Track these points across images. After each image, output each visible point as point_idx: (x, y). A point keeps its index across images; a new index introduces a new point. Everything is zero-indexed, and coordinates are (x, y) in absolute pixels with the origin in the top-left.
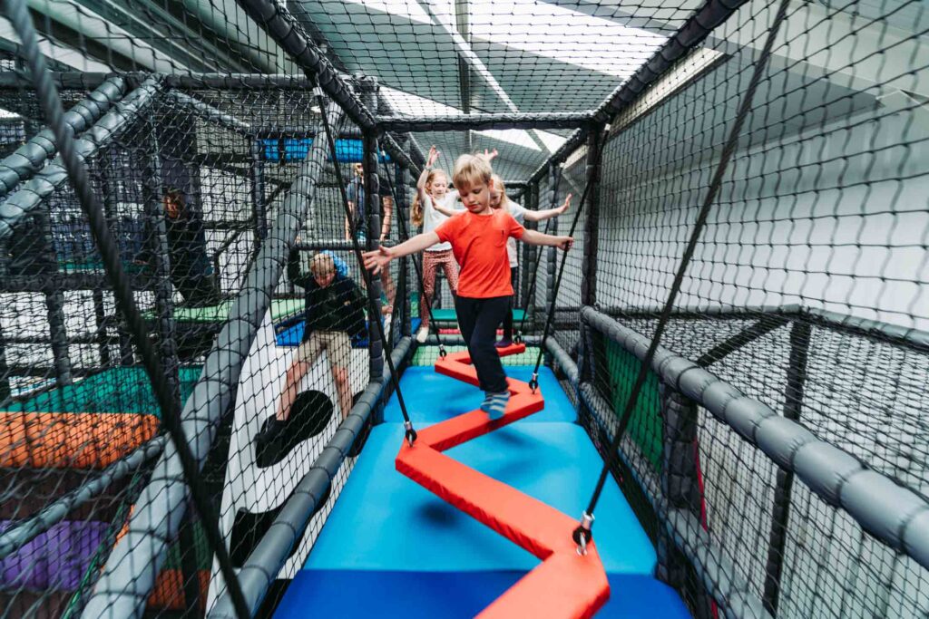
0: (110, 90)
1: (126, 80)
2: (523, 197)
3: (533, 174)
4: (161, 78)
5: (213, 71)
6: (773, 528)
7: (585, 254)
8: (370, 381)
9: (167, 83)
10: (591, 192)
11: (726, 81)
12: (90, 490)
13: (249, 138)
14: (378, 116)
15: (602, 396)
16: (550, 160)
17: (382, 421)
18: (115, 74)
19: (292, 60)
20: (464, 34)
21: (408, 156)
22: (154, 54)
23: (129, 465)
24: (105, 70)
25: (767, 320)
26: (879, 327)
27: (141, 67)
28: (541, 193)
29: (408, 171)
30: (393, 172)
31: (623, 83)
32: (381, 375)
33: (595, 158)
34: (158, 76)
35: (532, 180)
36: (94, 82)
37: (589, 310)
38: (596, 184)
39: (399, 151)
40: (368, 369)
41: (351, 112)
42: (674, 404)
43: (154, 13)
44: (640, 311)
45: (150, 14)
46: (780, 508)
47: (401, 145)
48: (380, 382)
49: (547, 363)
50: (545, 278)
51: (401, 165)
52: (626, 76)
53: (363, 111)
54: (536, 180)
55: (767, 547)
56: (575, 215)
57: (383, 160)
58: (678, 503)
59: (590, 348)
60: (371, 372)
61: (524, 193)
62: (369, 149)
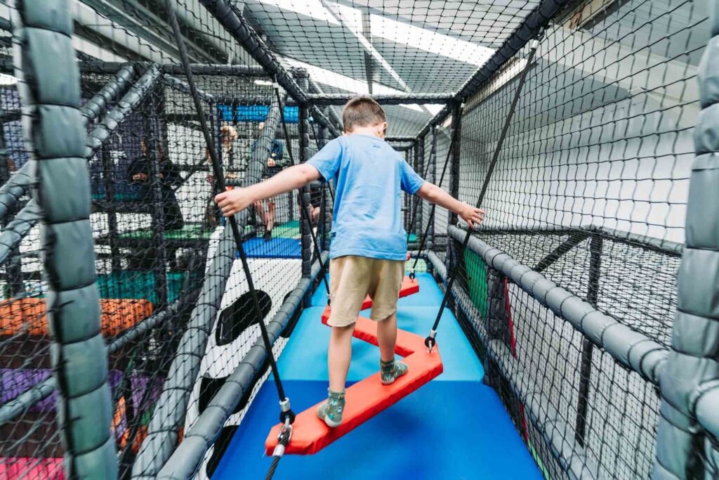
0: (125, 75)
1: (135, 68)
2: (413, 148)
3: (420, 132)
4: (160, 67)
5: (195, 62)
6: (582, 381)
7: (450, 190)
8: (302, 277)
9: (163, 70)
10: (454, 147)
11: (536, 75)
12: (116, 345)
13: (210, 104)
14: (310, 95)
15: (461, 286)
16: (430, 123)
17: (310, 306)
18: (129, 64)
19: (240, 45)
20: (369, 38)
21: (327, 118)
22: (139, 40)
23: (128, 338)
24: (121, 60)
25: (577, 235)
26: (647, 240)
27: (144, 59)
28: (425, 146)
29: (327, 130)
30: (316, 130)
31: (478, 69)
32: (310, 273)
33: (456, 125)
34: (158, 66)
35: (420, 136)
36: (114, 68)
37: (453, 228)
38: (456, 142)
39: (321, 116)
40: (301, 269)
41: (291, 91)
42: (491, 277)
43: (140, 11)
44: (487, 229)
45: (138, 13)
46: (585, 365)
47: (323, 112)
48: (309, 278)
49: (429, 270)
50: (427, 209)
51: (323, 126)
52: (480, 64)
53: (300, 92)
54: (422, 136)
55: (578, 394)
56: (445, 163)
57: (311, 122)
58: (494, 335)
59: (454, 254)
60: (303, 271)
61: (414, 145)
62: (302, 116)
